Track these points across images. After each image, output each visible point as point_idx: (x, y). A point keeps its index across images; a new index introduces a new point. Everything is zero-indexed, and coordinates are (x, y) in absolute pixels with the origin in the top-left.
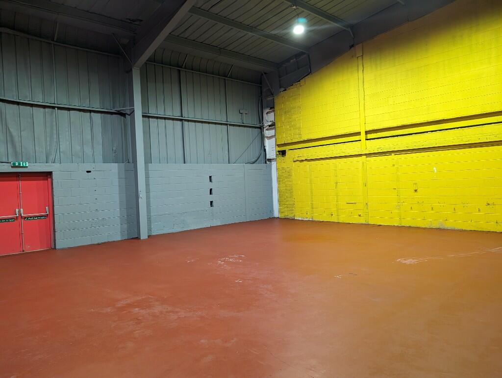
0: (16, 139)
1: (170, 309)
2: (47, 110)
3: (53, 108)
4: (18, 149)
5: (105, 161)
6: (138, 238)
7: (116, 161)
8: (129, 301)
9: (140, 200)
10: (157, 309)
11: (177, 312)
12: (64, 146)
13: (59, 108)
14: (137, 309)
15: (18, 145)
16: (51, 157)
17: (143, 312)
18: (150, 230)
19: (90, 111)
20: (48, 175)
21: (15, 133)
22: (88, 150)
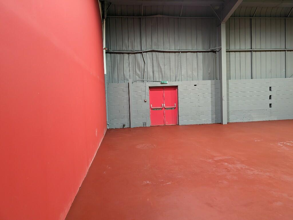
0: (163, 70)
1: (247, 167)
2: (176, 54)
3: (179, 52)
4: (164, 75)
5: (204, 79)
6: (221, 123)
7: (210, 79)
8: (221, 158)
9: (223, 101)
10: (239, 166)
11: (252, 170)
12: (184, 72)
13: (182, 52)
14: (226, 163)
15: (163, 73)
17: (230, 166)
18: (228, 119)
19: (197, 52)
20: (176, 87)
21: (162, 67)
22: (195, 74)
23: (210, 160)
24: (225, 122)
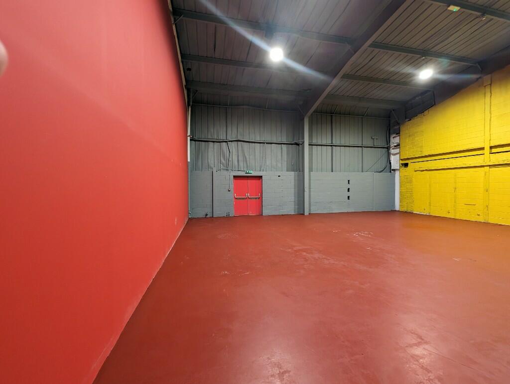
0: (248, 159)
1: (324, 257)
2: (261, 144)
3: (264, 143)
4: (248, 164)
5: (287, 171)
6: (303, 214)
7: (293, 171)
8: (300, 248)
9: (305, 193)
10: (316, 256)
11: (329, 260)
12: (268, 163)
13: (267, 143)
15: (248, 162)
16: (262, 168)
18: (310, 210)
19: (281, 144)
20: (261, 177)
21: (247, 157)
22: (279, 165)
23: (290, 250)
24: (306, 213)
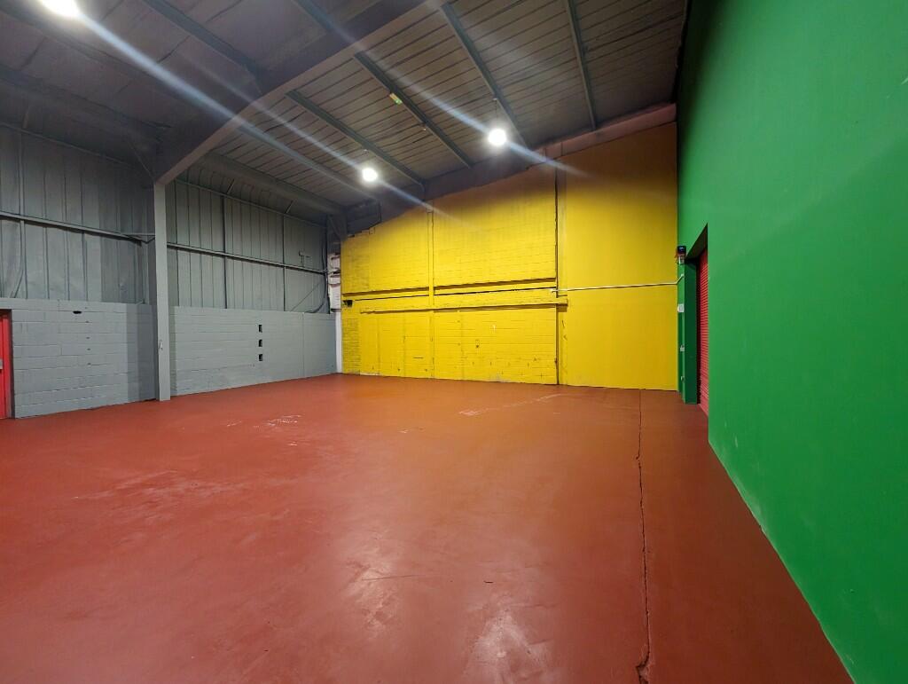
2: (5, 222)
5: (105, 299)
6: (155, 400)
7: (124, 300)
11: (211, 487)
12: (35, 274)
13: (26, 222)
14: (151, 489)
16: (10, 289)
17: (160, 492)
18: (173, 388)
22: (77, 284)
24: (165, 395)
